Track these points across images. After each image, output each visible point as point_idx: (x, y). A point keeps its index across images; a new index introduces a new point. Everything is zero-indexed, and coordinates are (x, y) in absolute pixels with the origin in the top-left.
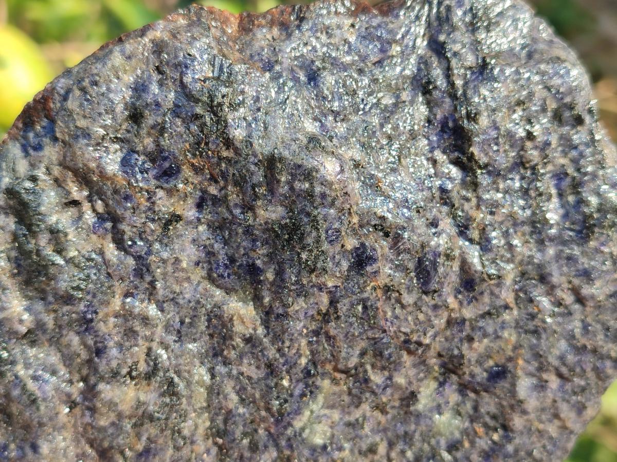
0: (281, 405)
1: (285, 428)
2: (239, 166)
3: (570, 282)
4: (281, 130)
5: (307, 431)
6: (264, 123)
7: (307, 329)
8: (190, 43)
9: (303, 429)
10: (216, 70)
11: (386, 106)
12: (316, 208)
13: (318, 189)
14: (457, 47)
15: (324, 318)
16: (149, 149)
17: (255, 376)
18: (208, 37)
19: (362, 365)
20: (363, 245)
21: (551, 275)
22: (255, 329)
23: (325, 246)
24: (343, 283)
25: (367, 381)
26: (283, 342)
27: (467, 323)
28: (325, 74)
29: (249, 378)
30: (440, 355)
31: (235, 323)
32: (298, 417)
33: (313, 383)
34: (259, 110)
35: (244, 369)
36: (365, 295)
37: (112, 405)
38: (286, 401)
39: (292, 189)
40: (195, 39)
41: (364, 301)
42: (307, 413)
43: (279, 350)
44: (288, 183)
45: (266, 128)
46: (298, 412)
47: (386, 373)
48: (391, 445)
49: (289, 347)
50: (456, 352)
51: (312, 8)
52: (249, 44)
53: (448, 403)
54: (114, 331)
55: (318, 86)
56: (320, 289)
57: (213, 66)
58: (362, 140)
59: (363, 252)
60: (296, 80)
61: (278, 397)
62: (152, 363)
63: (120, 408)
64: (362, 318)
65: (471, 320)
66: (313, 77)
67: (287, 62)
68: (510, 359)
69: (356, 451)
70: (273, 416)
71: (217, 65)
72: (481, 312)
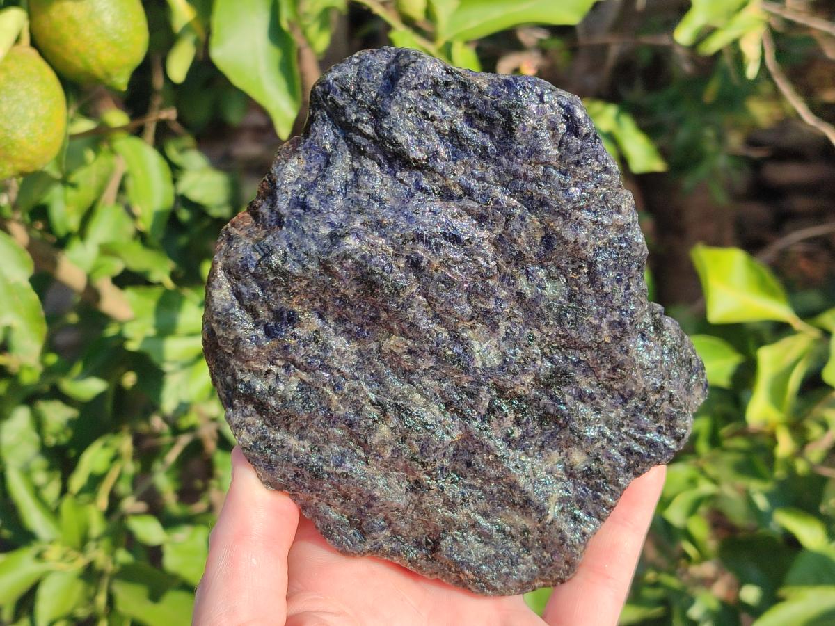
0: (459, 364)
1: (475, 372)
2: (314, 283)
3: (530, 164)
4: (314, 248)
5: (487, 363)
6: (304, 253)
7: (430, 319)
8: (237, 253)
9: (484, 364)
10: (260, 251)
11: (352, 180)
12: (367, 266)
13: (357, 257)
14: (354, 117)
15: (431, 306)
16: (271, 317)
17: (432, 365)
18: (241, 241)
19: (475, 307)
20: (408, 257)
21: (517, 170)
22: (406, 344)
23: (391, 277)
24: (419, 283)
25: (488, 312)
26: (425, 337)
27: (503, 235)
28: (308, 198)
29: (431, 368)
30: (508, 263)
31: (395, 351)
32: (475, 361)
33: (462, 339)
34: (296, 249)
35: (423, 367)
36: (436, 277)
37: (383, 443)
38: (460, 360)
39: (347, 269)
40: (237, 248)
41: (439, 280)
42: (477, 355)
43: (428, 342)
44: (341, 268)
45: (307, 255)
46: (471, 359)
47: (492, 299)
48: (538, 327)
49: (430, 336)
50: (514, 254)
51: (273, 172)
52: (264, 220)
53: (542, 279)
54: (347, 409)
55: (311, 208)
56: (413, 297)
57: (257, 251)
58: (356, 209)
59: (412, 261)
60: (299, 216)
61: (454, 362)
62: (379, 407)
63: (387, 440)
64: (448, 288)
65: (503, 232)
66: (305, 206)
67: (286, 212)
68: (545, 229)
69: (524, 347)
70: (462, 373)
71: (258, 249)
72: (504, 224)
